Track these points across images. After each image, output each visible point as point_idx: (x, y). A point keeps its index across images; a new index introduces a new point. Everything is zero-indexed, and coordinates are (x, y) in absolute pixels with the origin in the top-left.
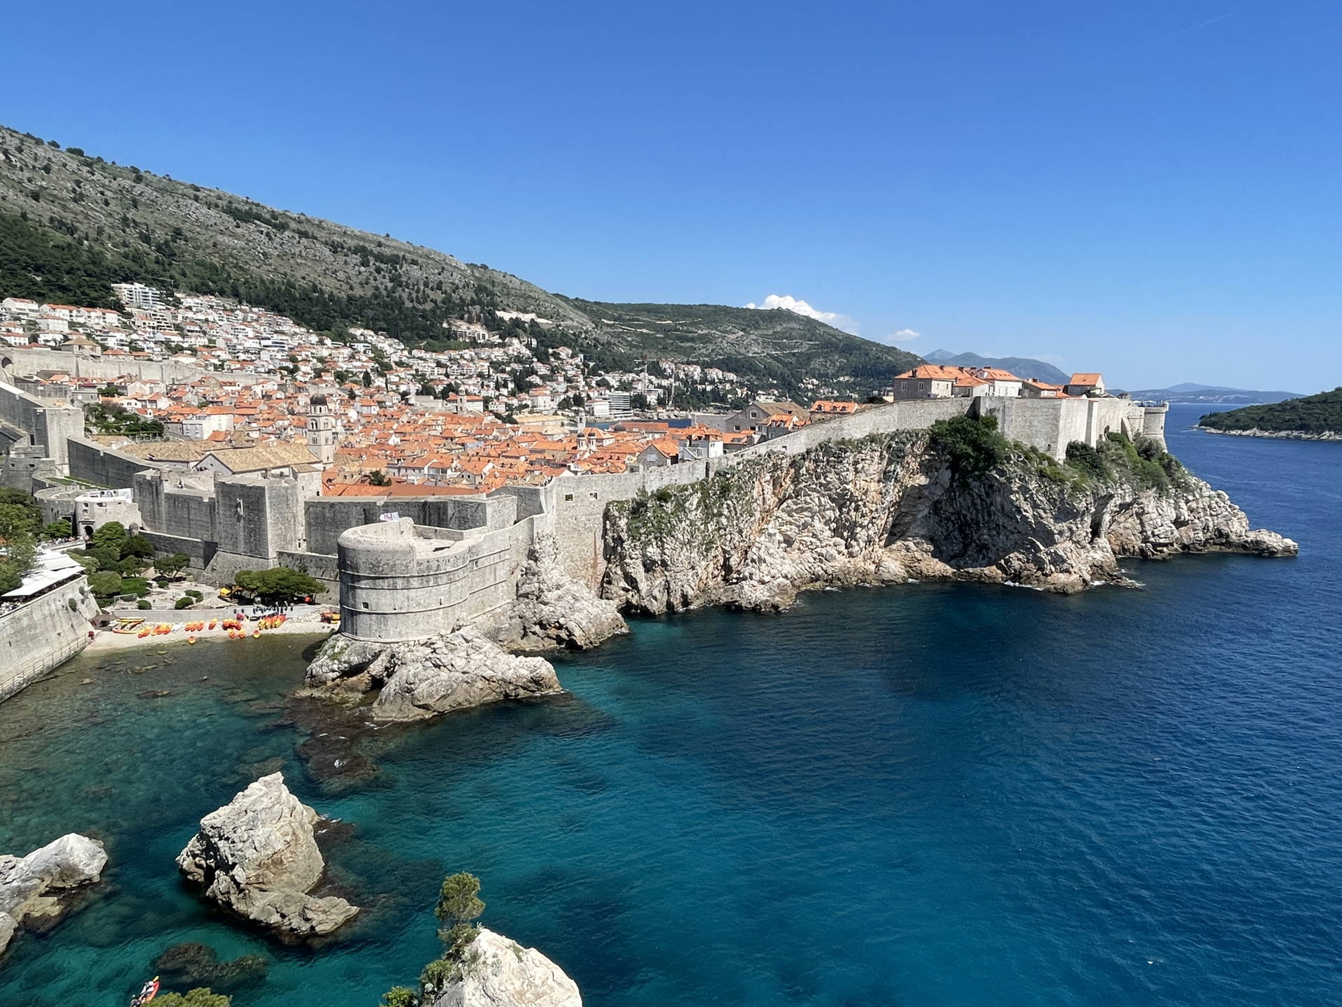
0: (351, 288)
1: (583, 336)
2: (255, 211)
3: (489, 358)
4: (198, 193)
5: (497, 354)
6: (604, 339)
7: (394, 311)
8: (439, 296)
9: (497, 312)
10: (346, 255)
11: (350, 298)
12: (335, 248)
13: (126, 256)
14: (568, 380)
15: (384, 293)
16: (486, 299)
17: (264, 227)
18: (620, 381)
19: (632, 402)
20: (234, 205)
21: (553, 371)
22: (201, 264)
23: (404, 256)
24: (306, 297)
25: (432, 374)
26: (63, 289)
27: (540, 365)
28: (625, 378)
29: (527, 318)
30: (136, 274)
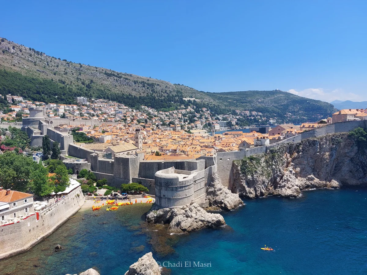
0: (140, 94)
1: (210, 104)
2: (113, 73)
3: (181, 113)
4: (97, 69)
5: (184, 111)
6: (216, 104)
7: (153, 101)
8: (166, 95)
9: (183, 98)
10: (138, 84)
11: (140, 97)
12: (135, 82)
13: (78, 89)
14: (206, 118)
15: (150, 95)
16: (180, 95)
17: (115, 78)
18: (223, 118)
19: (227, 124)
20: (107, 72)
21: (201, 116)
22: (98, 90)
23: (155, 83)
24: (127, 98)
25: (165, 118)
26: (62, 100)
27: (197, 114)
28: (224, 116)
29: (192, 99)
30: (81, 94)
